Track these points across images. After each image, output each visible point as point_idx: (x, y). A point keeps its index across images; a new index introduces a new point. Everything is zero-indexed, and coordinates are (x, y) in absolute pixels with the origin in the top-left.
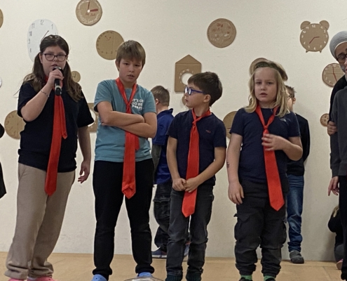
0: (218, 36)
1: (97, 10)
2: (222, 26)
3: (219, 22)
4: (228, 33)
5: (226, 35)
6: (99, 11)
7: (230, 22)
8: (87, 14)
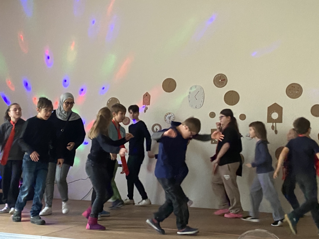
0: (292, 93)
1: (224, 80)
2: (294, 87)
3: (293, 85)
4: (298, 91)
5: (297, 92)
6: (226, 80)
7: (299, 85)
8: (220, 82)
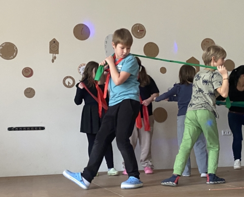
1: (143, 31)
7: (212, 40)
8: (138, 32)
